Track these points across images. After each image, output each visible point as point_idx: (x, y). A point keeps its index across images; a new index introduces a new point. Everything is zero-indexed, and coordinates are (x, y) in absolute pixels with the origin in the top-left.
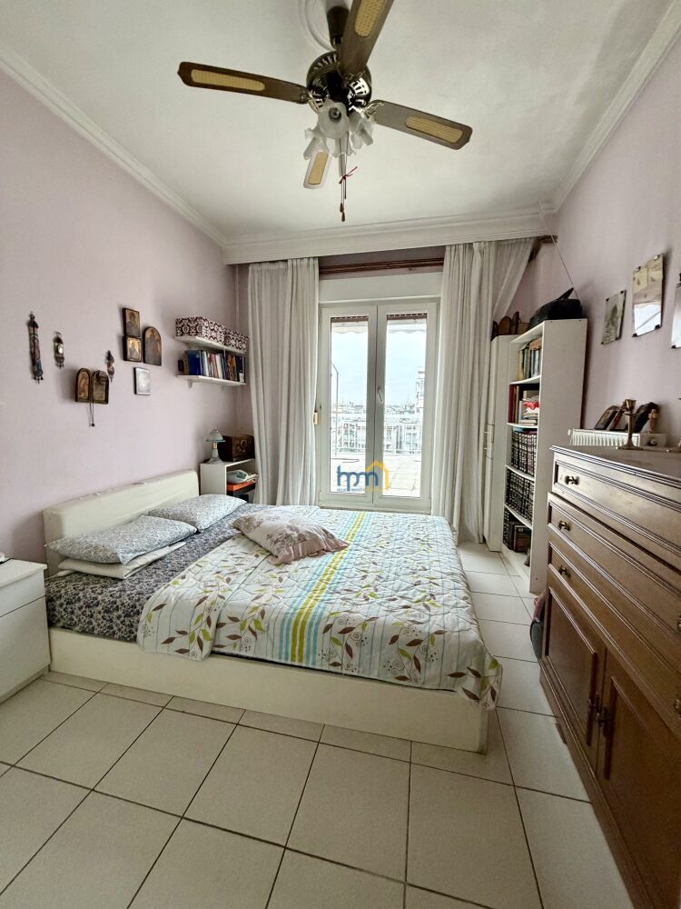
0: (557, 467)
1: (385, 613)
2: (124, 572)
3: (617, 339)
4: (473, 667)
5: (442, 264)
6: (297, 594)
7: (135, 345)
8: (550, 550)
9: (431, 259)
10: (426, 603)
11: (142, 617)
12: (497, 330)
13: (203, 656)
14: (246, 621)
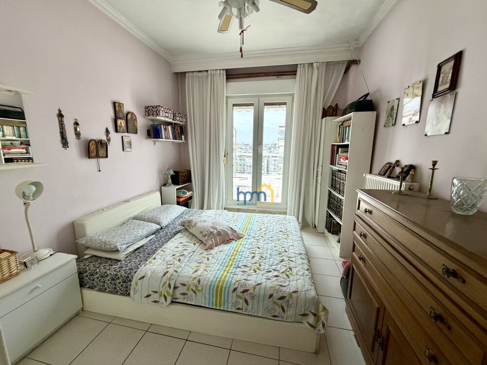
0: (359, 201)
1: (265, 280)
2: (121, 256)
3: (393, 125)
4: (313, 311)
5: (296, 74)
6: (217, 268)
7: (121, 123)
8: (354, 245)
9: (289, 71)
10: (287, 273)
11: (133, 283)
12: (326, 113)
13: (167, 304)
14: (190, 285)
